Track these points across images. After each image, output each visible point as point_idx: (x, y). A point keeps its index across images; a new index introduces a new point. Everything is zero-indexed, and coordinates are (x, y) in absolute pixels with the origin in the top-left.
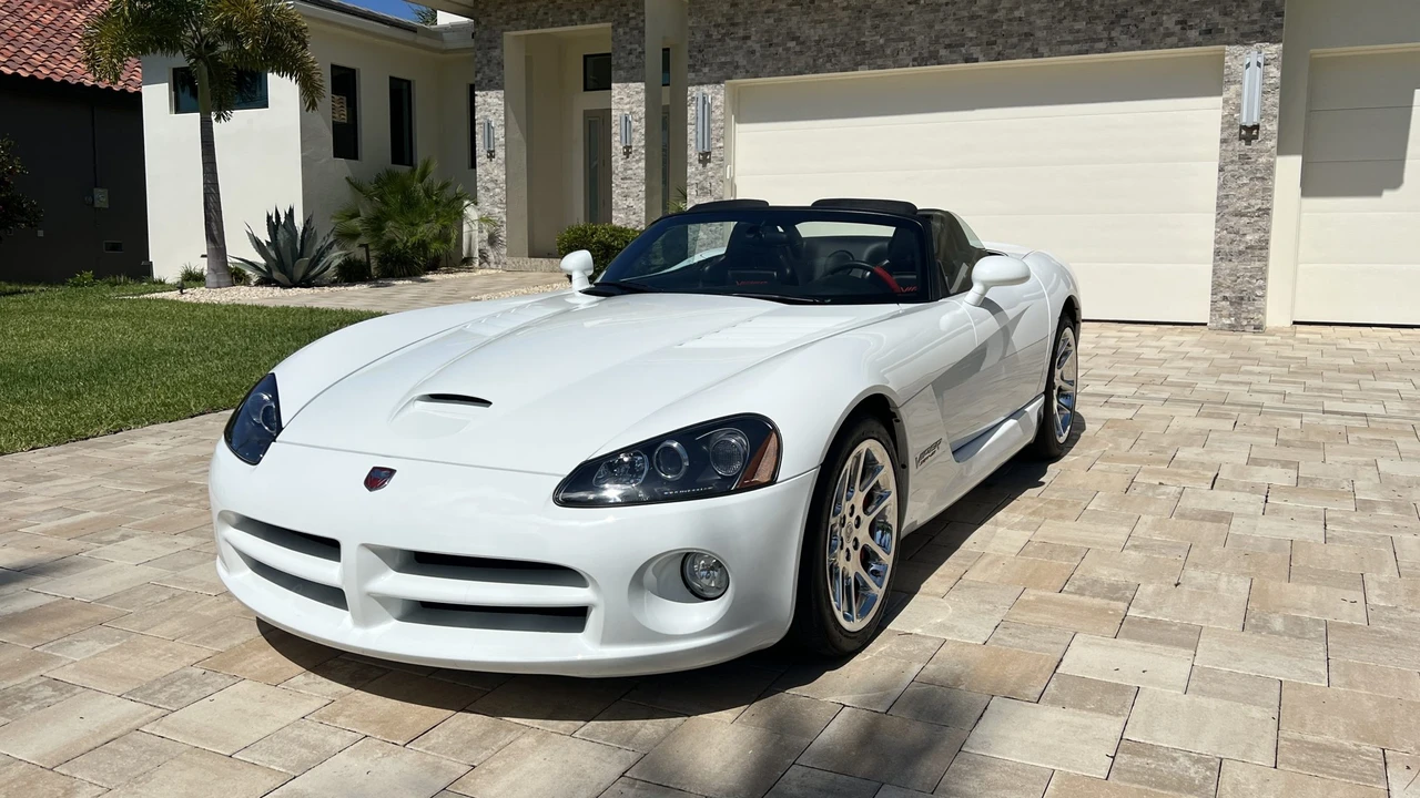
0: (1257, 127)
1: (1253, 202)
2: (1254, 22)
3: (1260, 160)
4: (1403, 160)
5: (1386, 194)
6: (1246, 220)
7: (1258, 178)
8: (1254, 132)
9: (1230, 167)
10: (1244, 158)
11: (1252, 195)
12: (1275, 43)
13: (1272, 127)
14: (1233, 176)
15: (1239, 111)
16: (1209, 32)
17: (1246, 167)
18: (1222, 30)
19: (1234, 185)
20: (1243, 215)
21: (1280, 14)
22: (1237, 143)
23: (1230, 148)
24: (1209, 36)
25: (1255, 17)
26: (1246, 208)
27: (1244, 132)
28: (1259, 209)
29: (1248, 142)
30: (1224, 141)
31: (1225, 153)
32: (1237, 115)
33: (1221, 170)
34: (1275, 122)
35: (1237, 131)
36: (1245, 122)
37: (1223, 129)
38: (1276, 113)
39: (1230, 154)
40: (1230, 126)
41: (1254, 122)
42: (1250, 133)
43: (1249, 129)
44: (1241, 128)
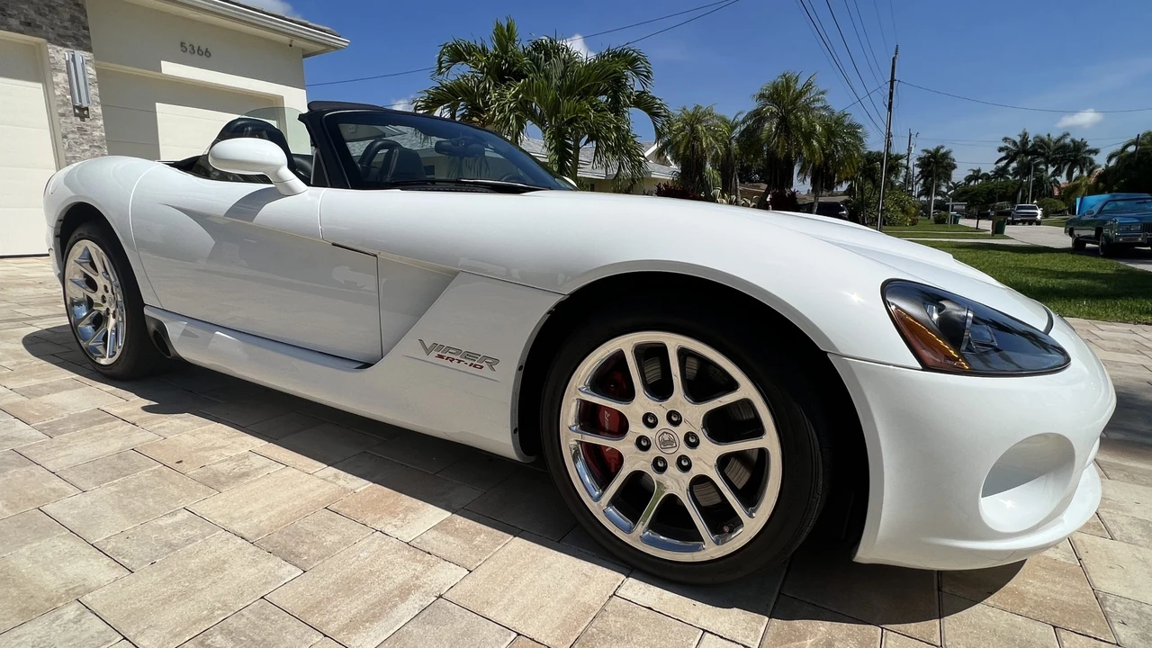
0: (87, 109)
2: (66, 28)
3: (95, 133)
7: (96, 146)
8: (86, 112)
9: (71, 136)
10: (80, 129)
12: (85, 50)
13: (96, 110)
14: (76, 143)
15: (72, 93)
16: (29, 24)
17: (85, 137)
18: (40, 27)
19: (78, 150)
21: (87, 28)
22: (74, 118)
23: (69, 122)
24: (27, 28)
25: (67, 24)
27: (77, 111)
29: (83, 120)
30: (63, 115)
31: (64, 125)
32: (69, 97)
33: (65, 137)
34: (99, 107)
35: (71, 109)
36: (78, 104)
37: (58, 105)
38: (99, 100)
39: (70, 126)
40: (65, 104)
41: (85, 105)
42: (82, 112)
43: (82, 109)
44: (75, 107)
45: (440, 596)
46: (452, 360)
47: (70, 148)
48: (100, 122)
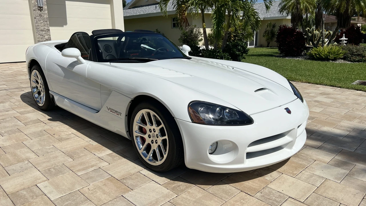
0: (42, 7)
1: (45, 27)
3: (45, 16)
4: (66, 18)
5: (64, 26)
6: (44, 32)
7: (45, 21)
8: (42, 8)
9: (37, 18)
10: (40, 15)
11: (45, 26)
13: (45, 7)
14: (39, 20)
15: (37, 2)
17: (42, 18)
19: (39, 23)
20: (43, 31)
22: (38, 11)
23: (36, 12)
26: (44, 29)
27: (39, 8)
28: (47, 29)
29: (41, 11)
30: (34, 10)
31: (35, 14)
32: (36, 3)
33: (35, 18)
34: (46, 6)
35: (37, 8)
36: (39, 6)
37: (33, 7)
38: (46, 4)
39: (37, 14)
40: (35, 6)
41: (41, 6)
42: (40, 9)
43: (40, 7)
44: (38, 7)
45: (100, 168)
46: (113, 112)
47: (37, 23)
48: (47, 12)
